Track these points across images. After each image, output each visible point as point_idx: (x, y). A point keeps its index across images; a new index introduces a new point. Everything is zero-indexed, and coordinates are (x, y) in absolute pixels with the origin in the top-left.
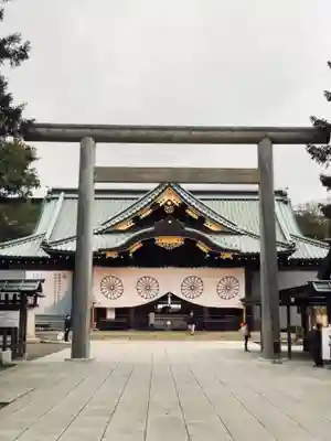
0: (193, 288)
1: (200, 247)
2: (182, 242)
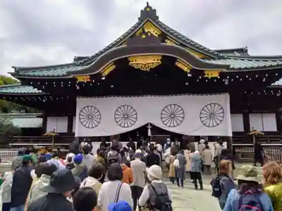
0: (173, 116)
1: (180, 65)
2: (159, 61)
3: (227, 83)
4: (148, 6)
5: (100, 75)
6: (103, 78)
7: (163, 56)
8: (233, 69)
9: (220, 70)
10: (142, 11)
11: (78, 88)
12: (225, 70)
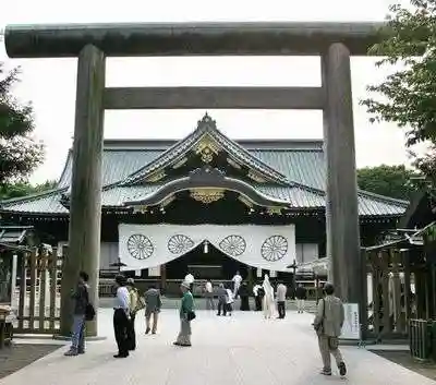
0: (233, 247)
1: (244, 200)
2: (222, 194)
4: (207, 116)
7: (226, 191)
8: (294, 207)
9: (282, 208)
10: (199, 122)
12: (286, 208)
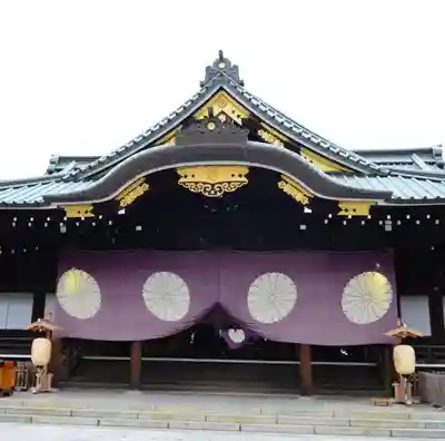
2: (244, 179)
3: (388, 228)
4: (221, 59)
5: (115, 204)
6: (122, 212)
7: (251, 168)
8: (399, 200)
9: (372, 202)
10: (208, 68)
11: (63, 229)
12: (381, 203)
